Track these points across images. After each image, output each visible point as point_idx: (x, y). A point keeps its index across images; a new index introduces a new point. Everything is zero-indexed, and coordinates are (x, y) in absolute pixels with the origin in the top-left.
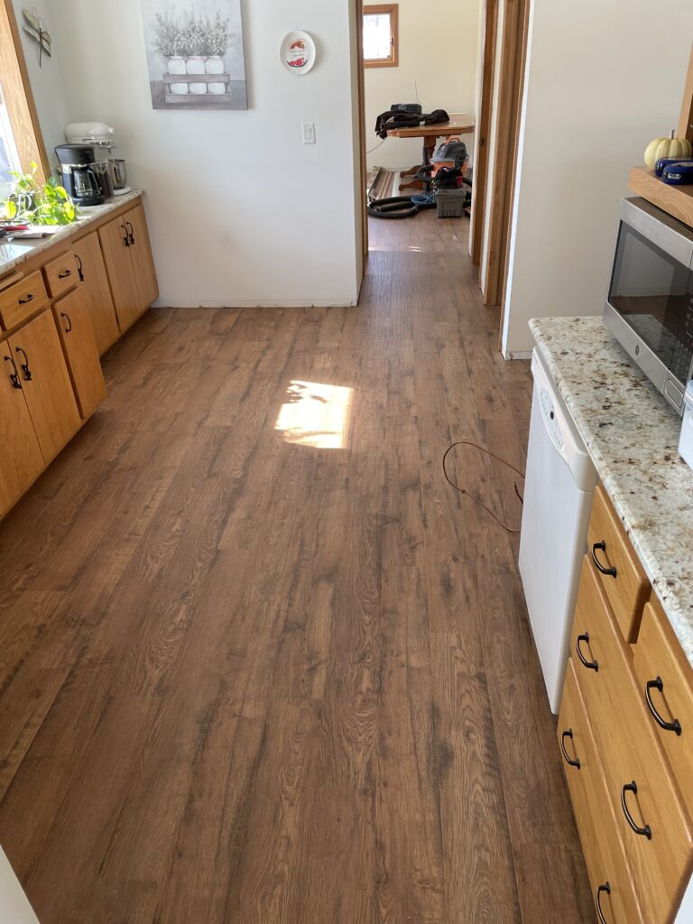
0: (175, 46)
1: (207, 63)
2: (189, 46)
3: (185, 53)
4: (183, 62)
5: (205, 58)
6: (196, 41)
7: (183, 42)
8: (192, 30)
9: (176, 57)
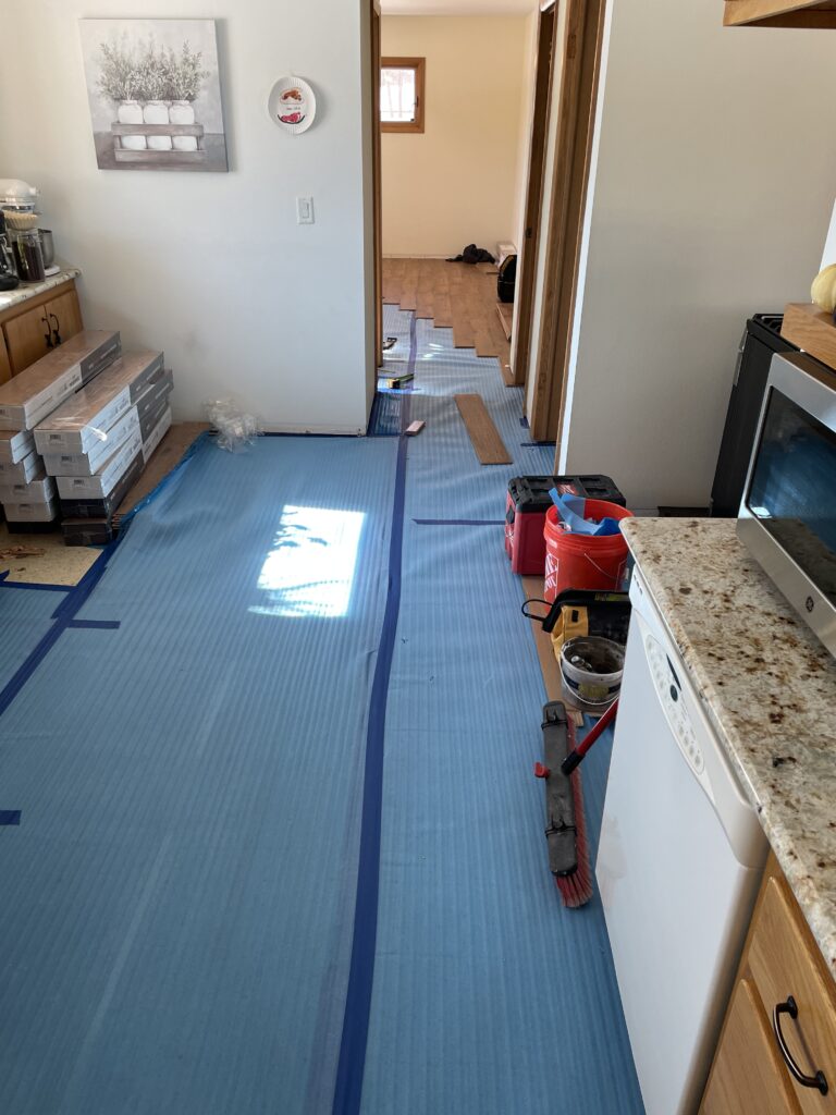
0: (127, 86)
1: (171, 109)
2: (146, 88)
3: (142, 97)
4: (139, 108)
5: (169, 103)
6: (156, 81)
7: (139, 82)
8: (151, 66)
9: (129, 101)
